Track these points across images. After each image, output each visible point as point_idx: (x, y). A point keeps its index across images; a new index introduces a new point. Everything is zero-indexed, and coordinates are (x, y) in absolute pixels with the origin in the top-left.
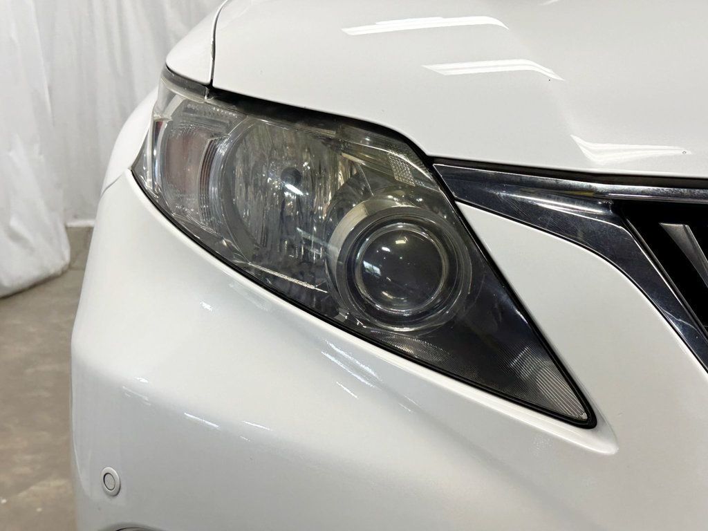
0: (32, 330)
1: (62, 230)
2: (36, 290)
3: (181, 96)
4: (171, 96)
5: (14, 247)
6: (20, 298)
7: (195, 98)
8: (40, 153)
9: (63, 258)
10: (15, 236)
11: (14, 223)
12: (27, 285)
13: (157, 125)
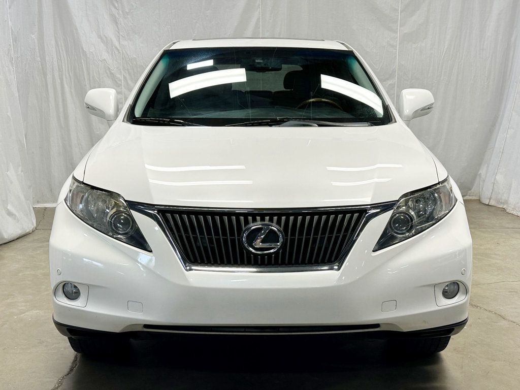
0: (19, 257)
1: (32, 209)
2: (20, 240)
3: (76, 184)
4: (74, 183)
5: (10, 219)
6: (12, 243)
7: (79, 184)
8: (22, 171)
9: (33, 225)
10: (10, 214)
11: (10, 207)
12: (16, 238)
13: (70, 191)
